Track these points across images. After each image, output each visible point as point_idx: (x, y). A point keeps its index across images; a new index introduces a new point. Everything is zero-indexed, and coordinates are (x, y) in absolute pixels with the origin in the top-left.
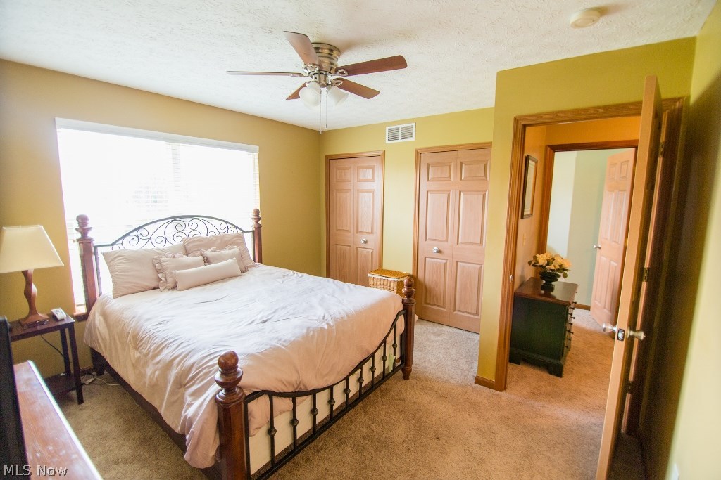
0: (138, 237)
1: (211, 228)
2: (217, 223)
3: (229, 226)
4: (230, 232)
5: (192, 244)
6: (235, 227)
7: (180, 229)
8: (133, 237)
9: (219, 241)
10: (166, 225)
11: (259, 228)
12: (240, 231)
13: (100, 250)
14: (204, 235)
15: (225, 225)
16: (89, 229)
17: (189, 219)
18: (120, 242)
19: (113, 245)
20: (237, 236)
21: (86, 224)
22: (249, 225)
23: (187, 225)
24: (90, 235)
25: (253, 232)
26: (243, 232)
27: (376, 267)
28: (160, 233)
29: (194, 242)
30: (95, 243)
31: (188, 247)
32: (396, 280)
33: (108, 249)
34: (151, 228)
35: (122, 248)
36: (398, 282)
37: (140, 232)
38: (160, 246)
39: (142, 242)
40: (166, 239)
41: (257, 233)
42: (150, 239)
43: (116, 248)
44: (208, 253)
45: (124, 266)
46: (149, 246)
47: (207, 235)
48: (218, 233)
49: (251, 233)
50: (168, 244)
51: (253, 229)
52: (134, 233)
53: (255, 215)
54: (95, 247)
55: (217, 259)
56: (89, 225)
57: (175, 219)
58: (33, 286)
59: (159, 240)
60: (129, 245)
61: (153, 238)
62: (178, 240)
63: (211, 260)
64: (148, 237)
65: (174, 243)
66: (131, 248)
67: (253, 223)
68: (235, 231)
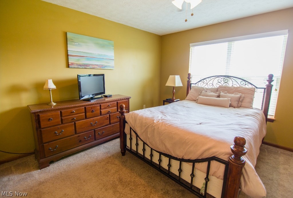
2: (239, 81)
3: (247, 83)
4: (247, 86)
6: (252, 84)
7: (220, 81)
10: (214, 79)
11: (270, 87)
12: (254, 87)
13: (192, 85)
14: (230, 86)
15: (244, 82)
17: (225, 77)
18: (198, 83)
22: (264, 84)
23: (223, 80)
25: (265, 89)
26: (257, 88)
29: (222, 88)
31: (219, 89)
33: (194, 85)
34: (208, 80)
35: (198, 86)
37: (205, 80)
38: (210, 87)
39: (204, 85)
40: (213, 85)
41: (268, 90)
42: (207, 84)
43: (196, 85)
44: (222, 94)
46: (206, 87)
47: (232, 86)
48: (238, 86)
49: (263, 89)
50: (213, 87)
51: (265, 87)
52: (202, 81)
53: (269, 78)
54: (191, 84)
55: (223, 97)
56: (191, 77)
57: (218, 76)
58: (174, 90)
59: (210, 85)
60: (201, 85)
61: (208, 84)
62: (218, 86)
63: (220, 97)
64: (207, 83)
65: (216, 87)
66: (201, 86)
67: (267, 83)
68: (250, 86)
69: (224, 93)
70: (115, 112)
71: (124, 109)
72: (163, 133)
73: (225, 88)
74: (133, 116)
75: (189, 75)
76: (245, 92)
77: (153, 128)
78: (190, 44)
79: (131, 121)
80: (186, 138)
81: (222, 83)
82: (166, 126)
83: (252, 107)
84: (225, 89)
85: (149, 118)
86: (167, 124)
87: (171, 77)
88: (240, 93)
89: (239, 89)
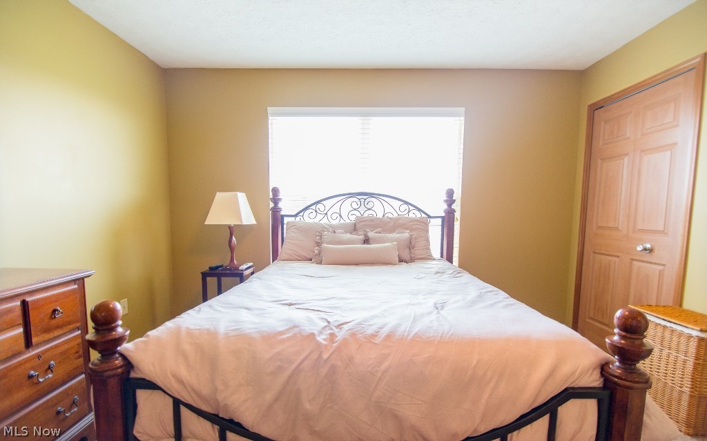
0: (316, 211)
1: (388, 209)
2: (396, 204)
3: (411, 208)
4: (411, 215)
5: (362, 224)
6: (419, 210)
7: (356, 207)
8: (312, 211)
9: (391, 224)
10: (342, 201)
11: (450, 213)
12: (424, 215)
13: (286, 220)
14: (380, 216)
15: (405, 206)
16: (280, 199)
17: (365, 197)
18: (301, 214)
19: (296, 216)
20: (417, 221)
21: (278, 196)
22: (440, 209)
23: (362, 203)
24: (280, 205)
25: (443, 218)
26: (429, 217)
27: (668, 298)
28: (336, 209)
29: (366, 221)
30: (283, 213)
31: (358, 226)
32: (695, 333)
33: (292, 219)
34: (328, 203)
35: (302, 220)
36: (701, 340)
37: (319, 206)
38: (334, 223)
39: (320, 217)
40: (341, 216)
41: (448, 221)
42: (326, 214)
43: (298, 219)
44: (371, 234)
45: (293, 234)
46: (325, 221)
47: (383, 216)
48: (396, 215)
49: (440, 220)
50: (342, 221)
51: (443, 214)
52: (314, 207)
53: (448, 197)
54: (283, 217)
55: (377, 241)
56: (280, 197)
57: (352, 195)
58: (234, 238)
59: (334, 216)
60: (309, 218)
61: (329, 214)
62: (353, 218)
63: (371, 241)
64: (325, 212)
65: (348, 221)
66: (310, 221)
67: (445, 206)
68: (418, 215)
69: (377, 233)
70: (14, 356)
71: (120, 322)
72: (379, 375)
73: (372, 221)
74: (187, 347)
75: (275, 191)
76: (414, 227)
77: (324, 371)
78: (270, 109)
79: (184, 372)
80: (475, 362)
81: (362, 209)
82: (375, 344)
83: (431, 256)
84: (372, 223)
85: (281, 333)
86: (374, 336)
87: (220, 196)
88: (406, 229)
89: (400, 222)
